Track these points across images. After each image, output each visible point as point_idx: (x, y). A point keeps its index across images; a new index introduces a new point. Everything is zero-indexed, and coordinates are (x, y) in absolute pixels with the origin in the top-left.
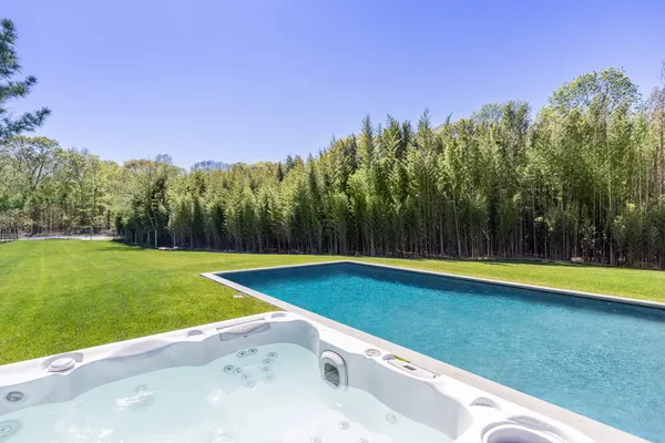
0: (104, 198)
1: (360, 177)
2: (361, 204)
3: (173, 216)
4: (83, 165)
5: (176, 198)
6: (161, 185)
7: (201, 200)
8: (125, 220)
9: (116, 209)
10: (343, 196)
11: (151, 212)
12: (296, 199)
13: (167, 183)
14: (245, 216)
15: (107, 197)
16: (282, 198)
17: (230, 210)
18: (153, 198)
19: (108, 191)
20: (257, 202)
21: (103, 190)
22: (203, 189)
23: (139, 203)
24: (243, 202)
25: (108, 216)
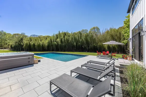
0: (7, 41)
1: (58, 40)
2: (58, 44)
3: (24, 46)
4: (1, 34)
5: (25, 42)
6: (22, 39)
7: (31, 42)
8: (13, 46)
9: (11, 44)
10: (55, 43)
11: (19, 44)
12: (48, 43)
13: (23, 39)
14: (39, 46)
15: (8, 41)
16: (46, 43)
17: (36, 44)
18: (20, 42)
19: (9, 40)
20: (41, 43)
21: (7, 40)
22: (31, 40)
23: (17, 43)
24: (39, 43)
25: (8, 45)
